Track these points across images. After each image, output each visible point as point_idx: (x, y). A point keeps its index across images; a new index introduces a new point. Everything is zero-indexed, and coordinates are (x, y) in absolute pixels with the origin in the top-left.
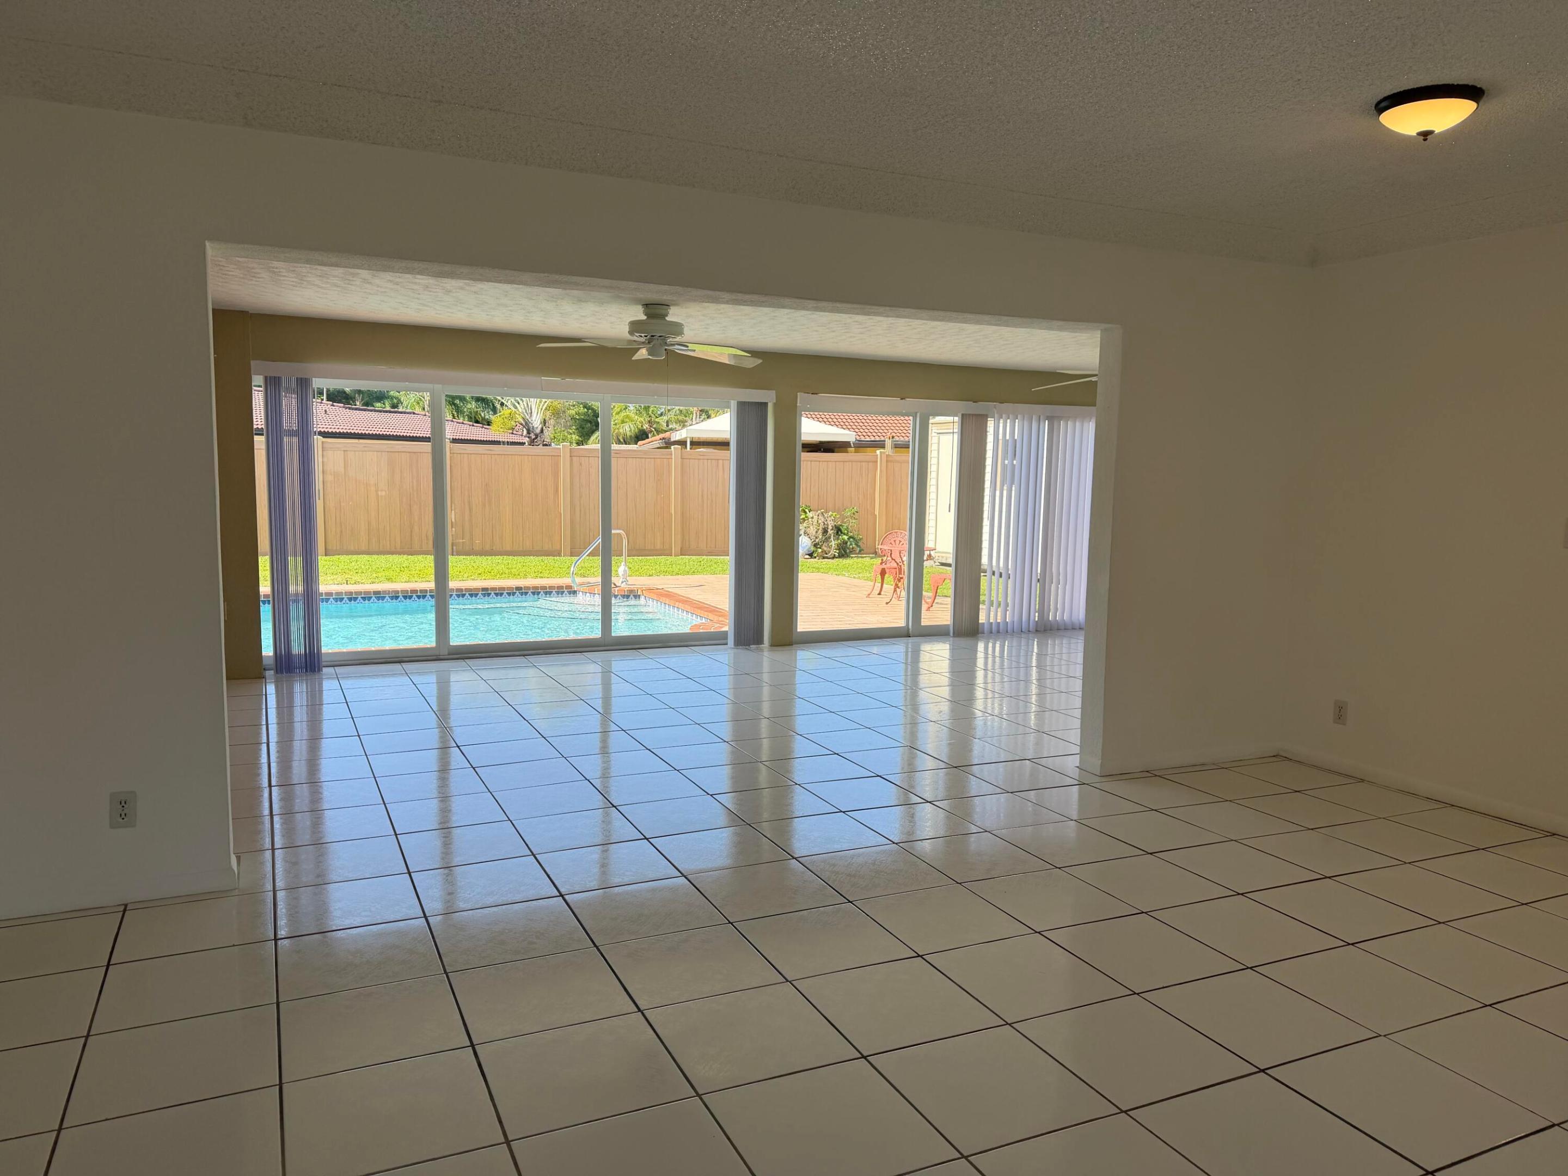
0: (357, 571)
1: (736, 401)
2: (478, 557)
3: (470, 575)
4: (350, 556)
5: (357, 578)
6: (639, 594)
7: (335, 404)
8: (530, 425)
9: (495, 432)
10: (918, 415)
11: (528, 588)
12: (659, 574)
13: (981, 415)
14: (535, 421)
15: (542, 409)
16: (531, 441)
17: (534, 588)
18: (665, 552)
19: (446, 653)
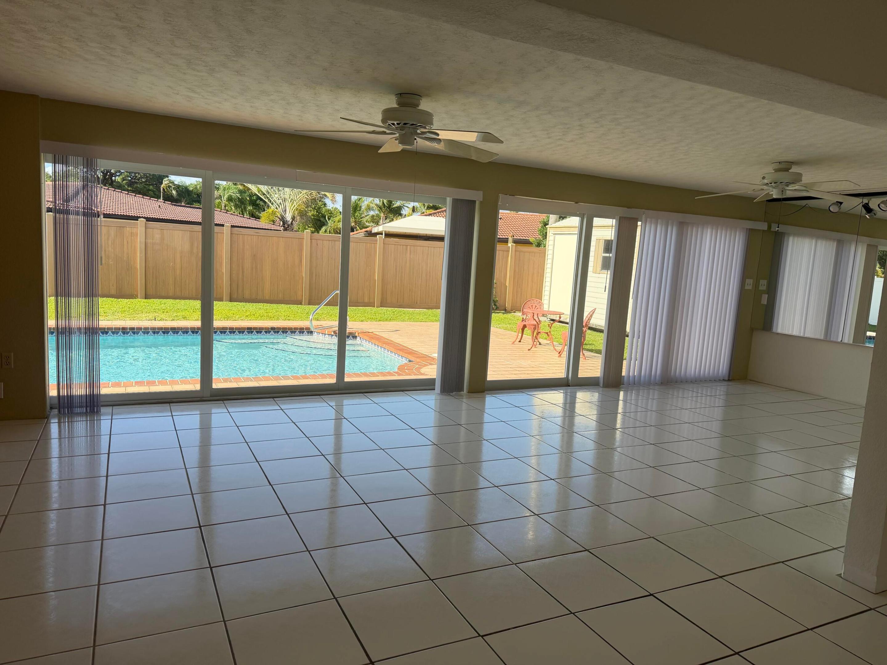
0: (164, 311)
1: (452, 198)
2: (247, 303)
3: (240, 316)
4: (161, 300)
5: (163, 316)
6: (356, 335)
7: (166, 202)
8: (285, 219)
9: (263, 222)
10: (586, 216)
11: (279, 328)
12: (367, 320)
13: (634, 218)
14: (288, 217)
15: (292, 209)
16: (285, 229)
17: (283, 328)
18: (371, 304)
19: (209, 396)
